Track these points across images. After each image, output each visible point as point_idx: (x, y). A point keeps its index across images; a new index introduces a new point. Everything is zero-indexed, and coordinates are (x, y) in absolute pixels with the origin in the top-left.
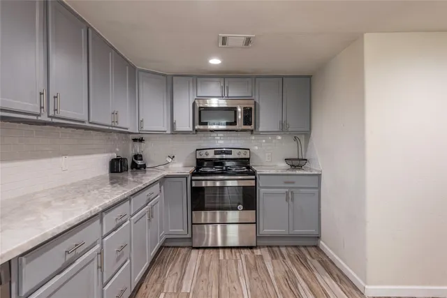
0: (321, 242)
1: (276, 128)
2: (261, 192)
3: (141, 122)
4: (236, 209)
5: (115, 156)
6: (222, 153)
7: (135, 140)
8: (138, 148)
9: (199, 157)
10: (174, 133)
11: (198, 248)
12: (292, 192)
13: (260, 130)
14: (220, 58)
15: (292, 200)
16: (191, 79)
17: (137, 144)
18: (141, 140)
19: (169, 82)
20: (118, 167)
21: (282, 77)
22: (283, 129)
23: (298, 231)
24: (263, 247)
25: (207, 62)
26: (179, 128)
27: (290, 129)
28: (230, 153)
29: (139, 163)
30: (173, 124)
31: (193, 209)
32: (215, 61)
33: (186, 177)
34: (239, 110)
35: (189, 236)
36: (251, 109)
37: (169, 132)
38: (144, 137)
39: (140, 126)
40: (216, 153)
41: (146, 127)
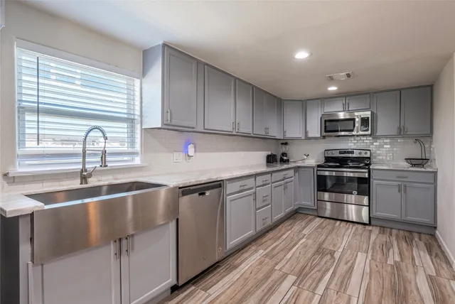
0: (437, 232)
1: (395, 132)
2: (374, 183)
3: (284, 132)
4: (351, 193)
5: (270, 153)
6: (345, 152)
7: (282, 144)
8: (284, 149)
9: (327, 155)
10: (308, 138)
11: (322, 217)
12: (405, 186)
13: (377, 134)
14: (336, 86)
15: (405, 192)
16: (319, 101)
17: (284, 146)
18: (286, 144)
19: (304, 105)
20: (271, 159)
21: (400, 90)
22: (401, 133)
23: (410, 218)
24: (377, 226)
25: (327, 89)
26: (310, 135)
27: (408, 133)
28: (352, 153)
29: (285, 158)
30: (306, 133)
31: (318, 190)
32: (333, 89)
33: (313, 168)
34: (357, 120)
35: (315, 208)
36: (368, 118)
37: (303, 138)
38: (288, 141)
39: (284, 135)
40: (340, 153)
41: (289, 135)
